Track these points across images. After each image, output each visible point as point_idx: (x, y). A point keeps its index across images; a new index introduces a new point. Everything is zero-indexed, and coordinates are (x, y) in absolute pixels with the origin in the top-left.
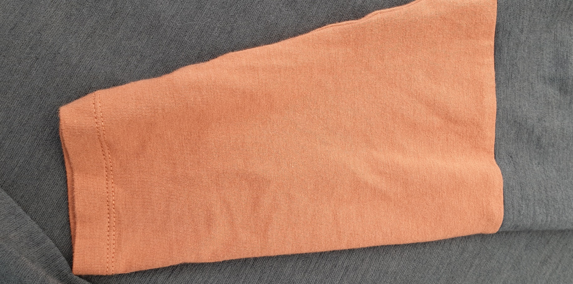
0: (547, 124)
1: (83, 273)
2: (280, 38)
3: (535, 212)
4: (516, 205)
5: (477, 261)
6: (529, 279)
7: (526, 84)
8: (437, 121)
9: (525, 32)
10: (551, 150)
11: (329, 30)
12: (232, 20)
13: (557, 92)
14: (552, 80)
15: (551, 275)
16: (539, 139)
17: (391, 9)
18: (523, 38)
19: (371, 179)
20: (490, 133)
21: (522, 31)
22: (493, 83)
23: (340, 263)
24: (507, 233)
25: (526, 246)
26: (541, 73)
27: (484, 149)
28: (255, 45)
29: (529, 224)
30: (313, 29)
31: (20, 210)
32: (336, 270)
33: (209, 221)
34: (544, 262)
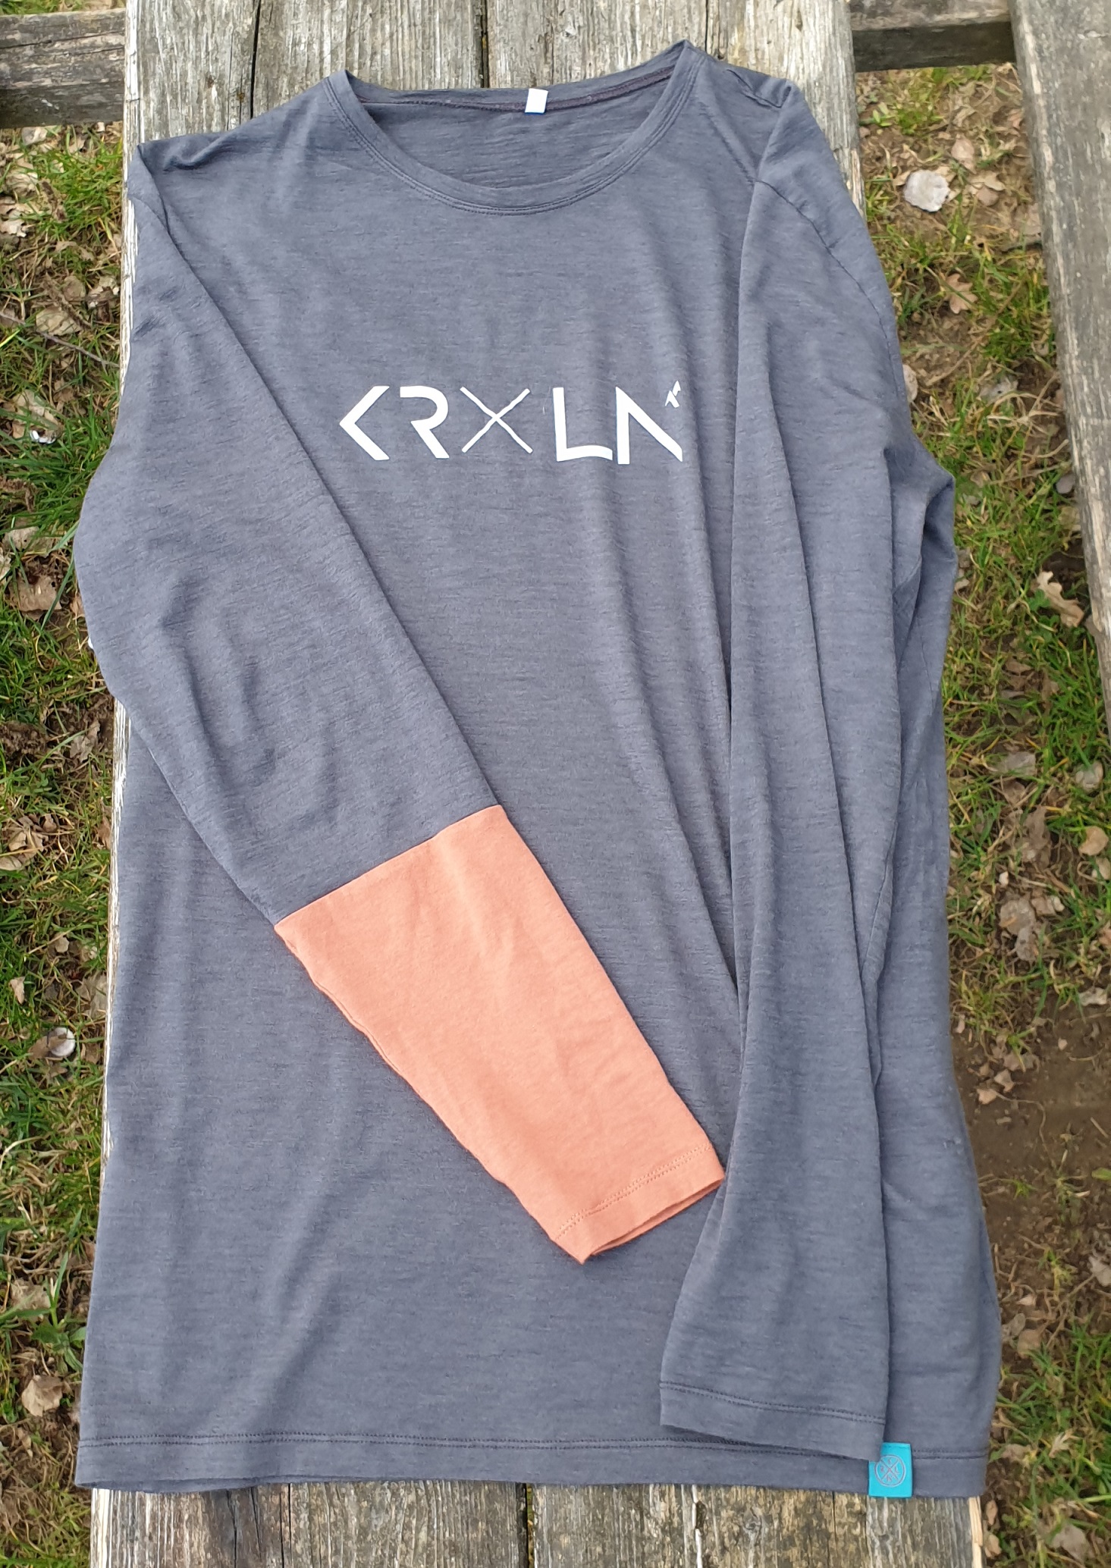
0: (375, 804)
1: (720, 1168)
2: (421, 1102)
3: (462, 782)
4: (466, 803)
5: (535, 805)
6: (527, 744)
7: (347, 843)
8: (424, 912)
9: (302, 873)
10: (396, 788)
11: (391, 1059)
12: (425, 1156)
13: (339, 808)
14: (331, 819)
15: (513, 725)
16: (393, 805)
17: (341, 1009)
18: (308, 871)
19: (508, 946)
20: (410, 855)
21: (303, 876)
22: (363, 877)
23: (599, 936)
24: (496, 797)
25: (498, 763)
26: (328, 834)
27: (428, 852)
28: (439, 1122)
29: (477, 781)
30: (396, 1074)
31: (695, 1256)
32: (608, 937)
33: (621, 1079)
34: (504, 737)
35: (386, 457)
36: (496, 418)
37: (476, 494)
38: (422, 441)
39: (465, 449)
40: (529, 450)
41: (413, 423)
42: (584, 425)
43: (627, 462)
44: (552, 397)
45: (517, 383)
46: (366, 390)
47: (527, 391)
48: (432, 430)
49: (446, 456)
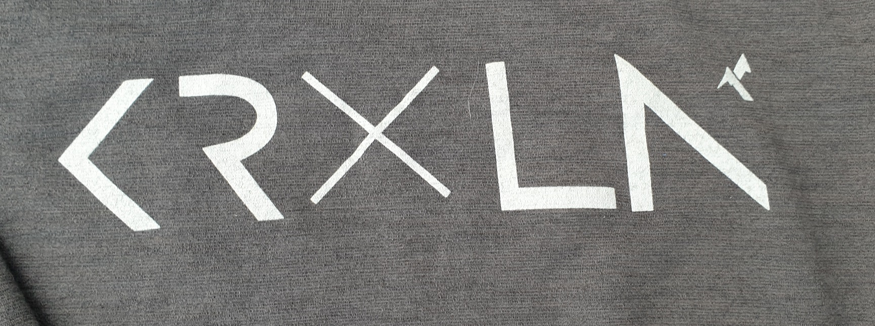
35: (154, 225)
36: (375, 133)
37: (341, 290)
38: (226, 188)
39: (316, 199)
40: (445, 192)
41: (207, 150)
42: (555, 143)
43: (649, 207)
44: (484, 81)
45: (414, 53)
46: (109, 88)
47: (434, 72)
48: (243, 162)
49: (277, 215)
